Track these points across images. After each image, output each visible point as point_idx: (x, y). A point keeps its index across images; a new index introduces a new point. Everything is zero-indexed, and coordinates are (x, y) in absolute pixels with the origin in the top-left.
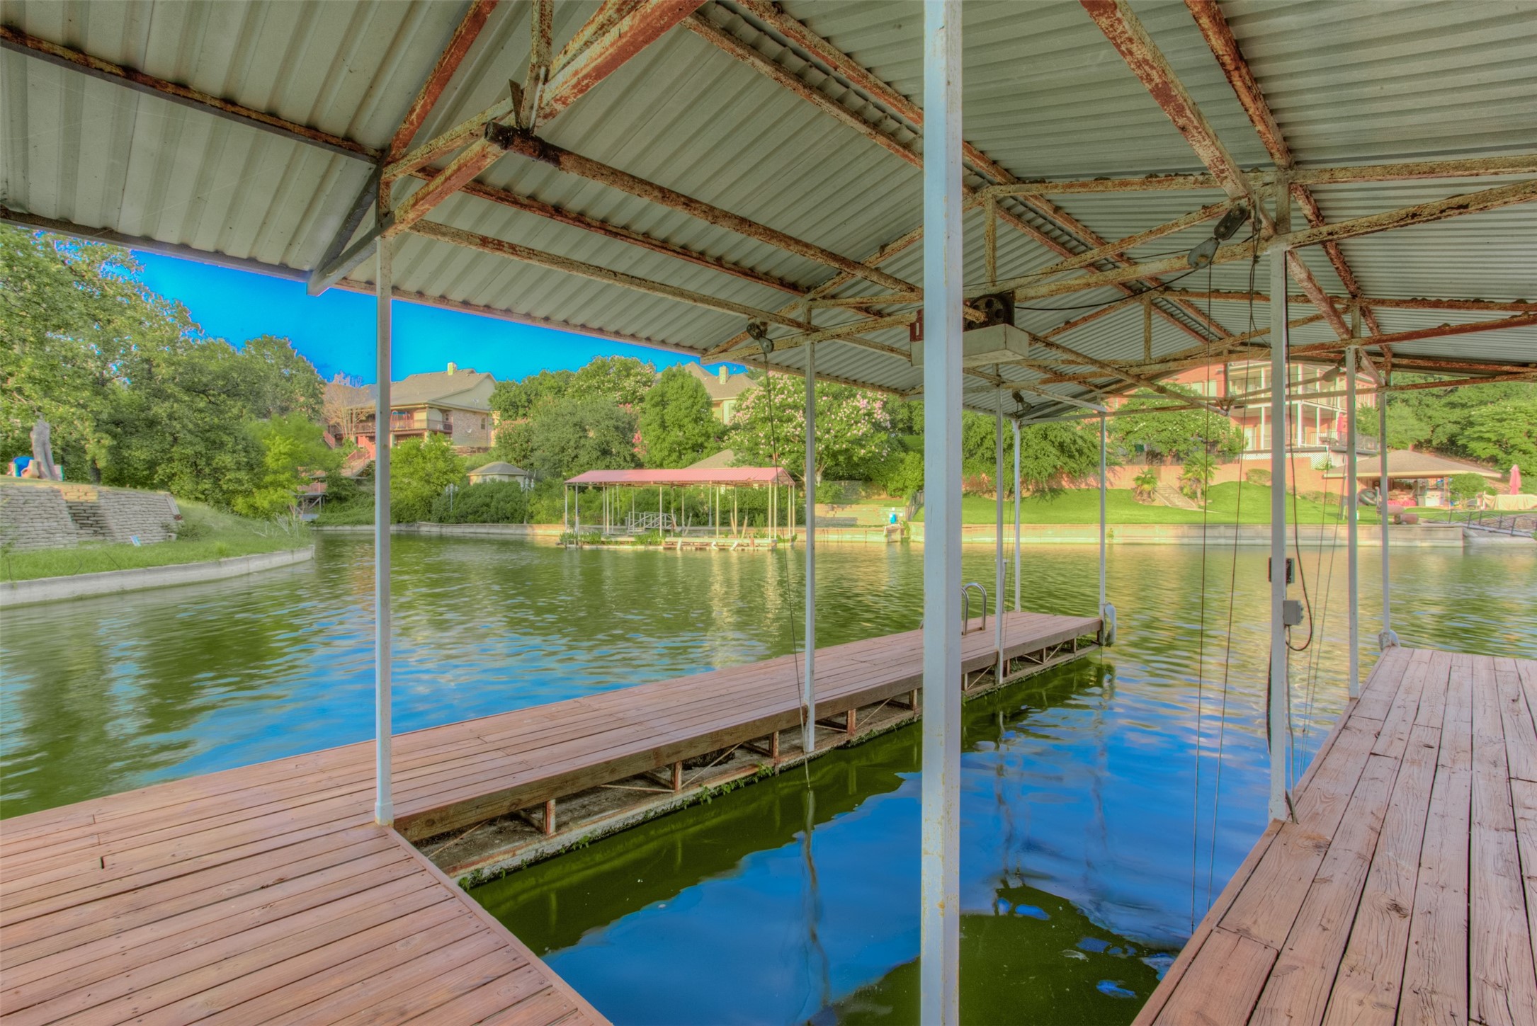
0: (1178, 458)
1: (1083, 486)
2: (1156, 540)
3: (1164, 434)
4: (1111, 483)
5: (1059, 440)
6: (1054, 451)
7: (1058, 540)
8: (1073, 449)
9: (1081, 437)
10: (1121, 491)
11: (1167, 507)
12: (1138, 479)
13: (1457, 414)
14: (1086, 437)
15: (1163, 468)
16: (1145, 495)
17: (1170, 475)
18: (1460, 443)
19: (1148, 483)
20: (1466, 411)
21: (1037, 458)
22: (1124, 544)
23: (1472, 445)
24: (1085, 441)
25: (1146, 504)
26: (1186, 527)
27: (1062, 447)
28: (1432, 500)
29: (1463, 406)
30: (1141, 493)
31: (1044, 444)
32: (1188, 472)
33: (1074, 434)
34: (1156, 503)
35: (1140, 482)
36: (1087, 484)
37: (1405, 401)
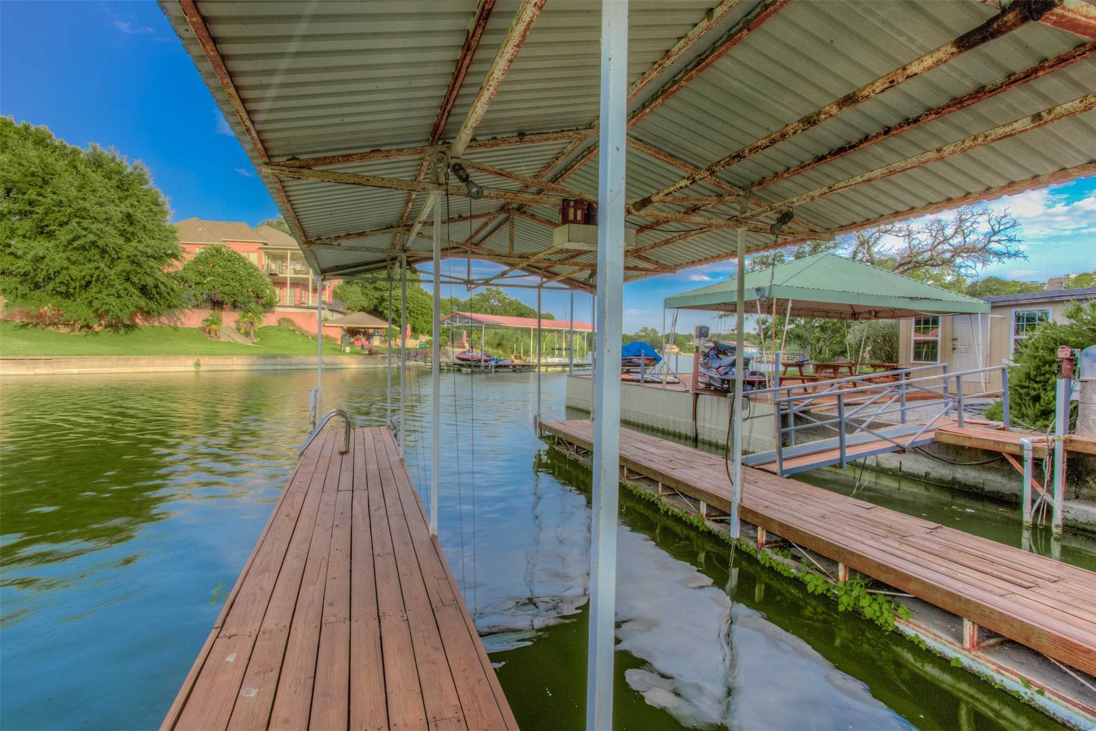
0: (235, 306)
1: (156, 324)
2: (235, 368)
3: (227, 288)
4: (182, 324)
5: (142, 283)
6: (137, 293)
7: (151, 369)
8: (154, 291)
9: (162, 283)
10: (191, 329)
11: (230, 342)
12: (207, 320)
13: (377, 294)
14: (167, 283)
15: (224, 313)
16: (213, 334)
17: (229, 318)
18: (380, 310)
19: (216, 324)
20: (381, 293)
21: (119, 296)
22: (209, 371)
23: (386, 312)
24: (166, 286)
25: (214, 340)
26: (255, 358)
27: (144, 290)
28: (376, 342)
29: (381, 290)
30: (209, 332)
31: (128, 285)
32: (244, 317)
33: (156, 279)
34: (222, 340)
35: (208, 323)
36: (160, 322)
37: (357, 283)
